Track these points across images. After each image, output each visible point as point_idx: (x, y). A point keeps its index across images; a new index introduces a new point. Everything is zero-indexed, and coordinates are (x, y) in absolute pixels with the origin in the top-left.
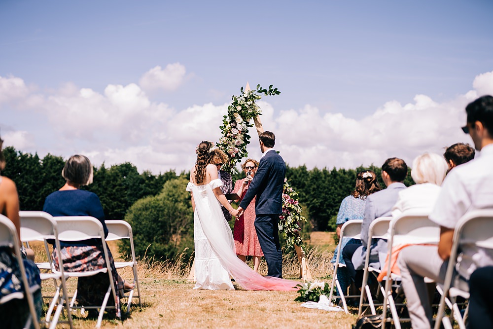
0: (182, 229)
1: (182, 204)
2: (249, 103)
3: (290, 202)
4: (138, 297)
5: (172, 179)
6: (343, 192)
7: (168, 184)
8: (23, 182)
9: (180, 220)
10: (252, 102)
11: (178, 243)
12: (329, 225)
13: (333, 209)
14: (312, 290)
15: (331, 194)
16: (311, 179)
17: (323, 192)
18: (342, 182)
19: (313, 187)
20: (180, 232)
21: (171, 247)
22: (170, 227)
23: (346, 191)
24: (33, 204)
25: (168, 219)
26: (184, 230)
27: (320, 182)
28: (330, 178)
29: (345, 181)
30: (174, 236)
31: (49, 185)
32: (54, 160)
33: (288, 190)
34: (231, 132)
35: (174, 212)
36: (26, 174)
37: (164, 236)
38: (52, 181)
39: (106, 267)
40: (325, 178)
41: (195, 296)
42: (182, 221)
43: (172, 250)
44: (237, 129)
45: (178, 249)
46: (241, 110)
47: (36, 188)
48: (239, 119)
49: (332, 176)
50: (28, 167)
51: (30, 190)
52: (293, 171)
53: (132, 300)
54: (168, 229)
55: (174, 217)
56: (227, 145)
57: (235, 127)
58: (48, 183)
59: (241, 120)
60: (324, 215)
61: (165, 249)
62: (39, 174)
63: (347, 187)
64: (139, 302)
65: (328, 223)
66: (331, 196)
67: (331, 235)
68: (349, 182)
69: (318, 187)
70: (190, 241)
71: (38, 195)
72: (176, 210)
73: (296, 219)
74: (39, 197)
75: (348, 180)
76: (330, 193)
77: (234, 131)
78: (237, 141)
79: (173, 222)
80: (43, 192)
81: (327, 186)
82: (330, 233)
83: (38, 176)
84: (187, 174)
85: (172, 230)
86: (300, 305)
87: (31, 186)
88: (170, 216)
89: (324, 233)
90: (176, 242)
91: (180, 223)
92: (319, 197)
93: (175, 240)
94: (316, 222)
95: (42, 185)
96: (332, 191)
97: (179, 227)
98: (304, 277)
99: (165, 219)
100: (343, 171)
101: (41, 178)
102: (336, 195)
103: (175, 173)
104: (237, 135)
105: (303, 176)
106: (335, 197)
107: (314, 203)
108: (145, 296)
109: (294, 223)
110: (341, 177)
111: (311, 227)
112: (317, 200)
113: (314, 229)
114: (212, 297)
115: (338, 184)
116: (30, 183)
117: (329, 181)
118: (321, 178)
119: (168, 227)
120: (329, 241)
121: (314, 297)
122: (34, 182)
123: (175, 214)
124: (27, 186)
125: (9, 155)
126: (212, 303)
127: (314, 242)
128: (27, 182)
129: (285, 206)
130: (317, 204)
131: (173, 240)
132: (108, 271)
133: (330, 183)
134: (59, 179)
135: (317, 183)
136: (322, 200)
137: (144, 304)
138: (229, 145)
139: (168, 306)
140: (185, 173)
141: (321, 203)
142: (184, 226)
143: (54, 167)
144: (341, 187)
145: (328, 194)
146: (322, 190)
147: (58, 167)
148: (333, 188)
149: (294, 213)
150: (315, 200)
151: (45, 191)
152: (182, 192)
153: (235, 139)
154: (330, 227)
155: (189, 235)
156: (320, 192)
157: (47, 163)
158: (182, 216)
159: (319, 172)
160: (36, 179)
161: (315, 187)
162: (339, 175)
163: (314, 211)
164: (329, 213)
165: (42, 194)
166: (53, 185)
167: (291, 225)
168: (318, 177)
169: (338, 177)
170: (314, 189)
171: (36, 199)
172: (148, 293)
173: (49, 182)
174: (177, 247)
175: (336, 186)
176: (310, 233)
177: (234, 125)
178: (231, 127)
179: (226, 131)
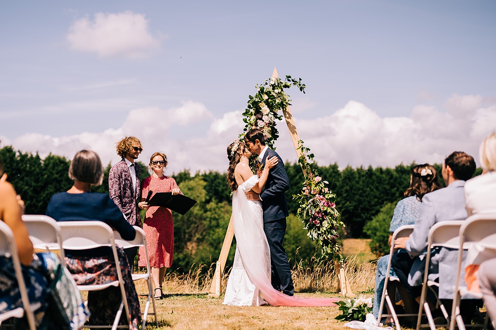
0: (198, 236)
1: (198, 208)
2: (276, 91)
3: (325, 204)
4: (154, 314)
5: (187, 181)
6: (380, 194)
7: (183, 185)
8: (22, 184)
9: (196, 225)
10: (280, 90)
11: (194, 252)
12: (364, 231)
13: (368, 214)
14: (357, 308)
15: (367, 196)
16: (343, 180)
17: (357, 194)
18: (378, 183)
19: (345, 188)
20: (195, 239)
21: (186, 256)
22: (185, 233)
23: (383, 192)
24: (33, 209)
25: (183, 225)
26: (201, 237)
27: (354, 182)
28: (364, 178)
29: (382, 181)
30: (188, 244)
31: (51, 188)
32: (56, 160)
33: (323, 191)
34: (256, 125)
35: (189, 218)
36: (27, 176)
37: (178, 244)
38: (54, 183)
39: (118, 280)
40: (359, 178)
41: (219, 313)
42: (197, 227)
43: (187, 260)
44: (263, 121)
45: (193, 259)
46: (267, 100)
47: (37, 191)
48: (265, 109)
49: (367, 176)
50: (28, 169)
51: (30, 193)
52: (323, 170)
53: (147, 318)
54: (183, 237)
55: (189, 223)
57: (261, 119)
58: (50, 186)
59: (268, 110)
60: (358, 220)
61: (179, 258)
62: (40, 176)
63: (385, 188)
64: (156, 319)
65: (362, 229)
66: (366, 199)
67: (367, 242)
68: (387, 182)
69: (351, 188)
70: (206, 250)
71: (39, 199)
72: (191, 215)
73: (332, 224)
74: (40, 201)
75: (385, 180)
76: (365, 195)
77: (260, 124)
79: (188, 228)
80: (44, 195)
81: (361, 187)
82: (365, 240)
83: (39, 178)
84: (202, 175)
85: (187, 236)
86: (343, 324)
87: (31, 189)
88: (184, 222)
89: (358, 240)
90: (191, 251)
91: (195, 229)
92: (352, 200)
93: (190, 248)
94: (349, 227)
95: (44, 188)
96: (367, 193)
97: (195, 234)
98: (343, 291)
99: (179, 225)
100: (379, 171)
101: (42, 180)
102: (372, 198)
103: (189, 174)
104: (263, 128)
105: (334, 176)
106: (371, 199)
107: (346, 207)
108: (161, 312)
109: (331, 228)
110: (377, 177)
111: (343, 234)
112: (350, 203)
113: (347, 235)
114: (238, 315)
115: (374, 185)
116: (30, 186)
117: (363, 182)
118: (355, 178)
119: (183, 234)
120: (364, 249)
121: (360, 315)
122: (35, 185)
123: (191, 219)
124: (28, 189)
125: (8, 154)
126: (239, 322)
127: (347, 251)
128: (27, 184)
129: (320, 210)
130: (350, 208)
131: (188, 249)
132: (119, 284)
133: (365, 184)
134: (61, 181)
135: (349, 183)
136: (356, 204)
137: (161, 322)
139: (188, 324)
140: (200, 174)
141: (354, 206)
142: (200, 233)
143: (56, 168)
144: (377, 188)
145: (363, 196)
146: (355, 192)
147: (60, 168)
148: (368, 189)
149: (330, 218)
150: (348, 203)
151: (47, 195)
152: (198, 194)
154: (365, 233)
155: (206, 242)
156: (354, 194)
157: (49, 163)
158: (197, 221)
159: (353, 171)
160: (37, 181)
161: (348, 188)
162: (375, 175)
163: (347, 216)
164: (364, 217)
165: (44, 198)
166: (55, 187)
167: (328, 231)
168: (351, 177)
169: (374, 177)
170: (347, 191)
171: (37, 204)
172: (164, 309)
173: (51, 184)
174: (193, 256)
175: (372, 187)
176: (342, 240)
177: (260, 117)
178: (257, 119)
179: (250, 124)
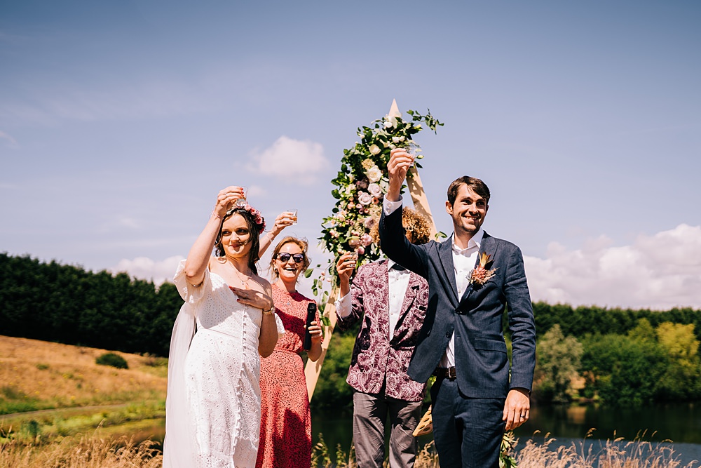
2: (395, 139)
34: (356, 201)
44: (370, 194)
46: (378, 155)
48: (373, 171)
50: (141, 294)
56: (347, 227)
57: (365, 190)
59: (379, 174)
62: (153, 302)
77: (364, 198)
78: (368, 219)
101: (155, 307)
104: (369, 207)
122: (148, 311)
138: (350, 228)
153: (365, 215)
177: (364, 186)
178: (357, 190)
179: (345, 198)
